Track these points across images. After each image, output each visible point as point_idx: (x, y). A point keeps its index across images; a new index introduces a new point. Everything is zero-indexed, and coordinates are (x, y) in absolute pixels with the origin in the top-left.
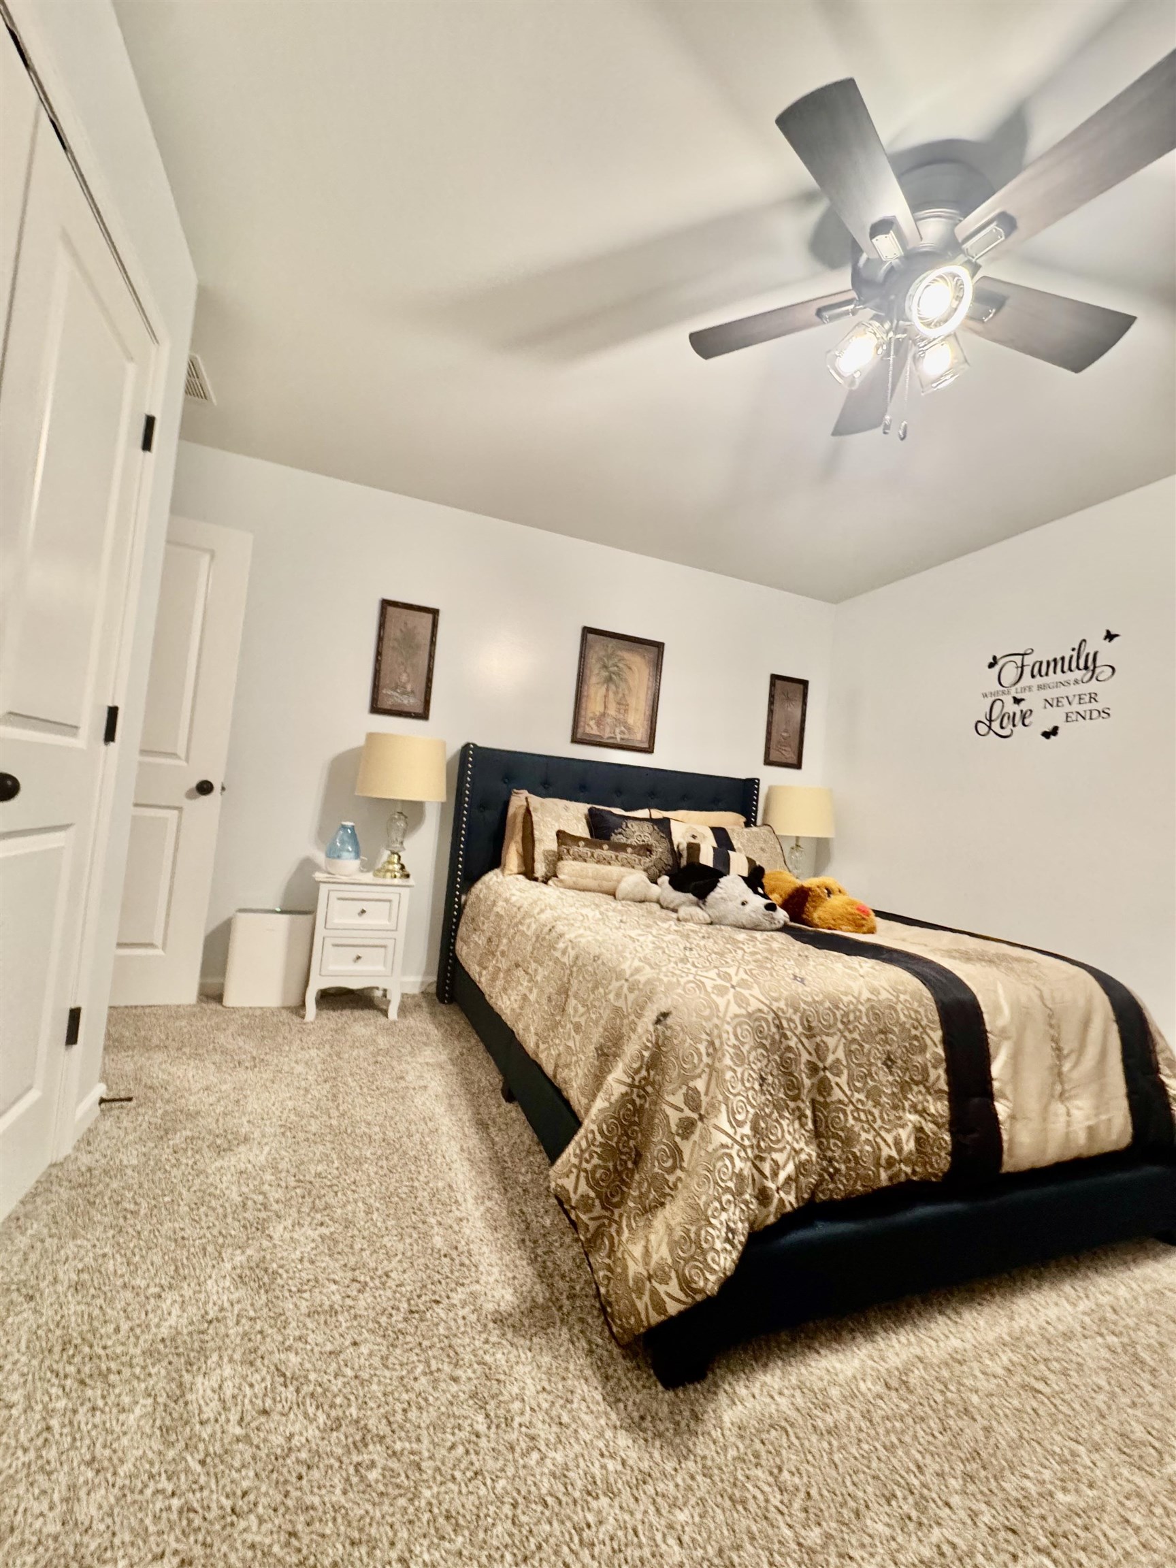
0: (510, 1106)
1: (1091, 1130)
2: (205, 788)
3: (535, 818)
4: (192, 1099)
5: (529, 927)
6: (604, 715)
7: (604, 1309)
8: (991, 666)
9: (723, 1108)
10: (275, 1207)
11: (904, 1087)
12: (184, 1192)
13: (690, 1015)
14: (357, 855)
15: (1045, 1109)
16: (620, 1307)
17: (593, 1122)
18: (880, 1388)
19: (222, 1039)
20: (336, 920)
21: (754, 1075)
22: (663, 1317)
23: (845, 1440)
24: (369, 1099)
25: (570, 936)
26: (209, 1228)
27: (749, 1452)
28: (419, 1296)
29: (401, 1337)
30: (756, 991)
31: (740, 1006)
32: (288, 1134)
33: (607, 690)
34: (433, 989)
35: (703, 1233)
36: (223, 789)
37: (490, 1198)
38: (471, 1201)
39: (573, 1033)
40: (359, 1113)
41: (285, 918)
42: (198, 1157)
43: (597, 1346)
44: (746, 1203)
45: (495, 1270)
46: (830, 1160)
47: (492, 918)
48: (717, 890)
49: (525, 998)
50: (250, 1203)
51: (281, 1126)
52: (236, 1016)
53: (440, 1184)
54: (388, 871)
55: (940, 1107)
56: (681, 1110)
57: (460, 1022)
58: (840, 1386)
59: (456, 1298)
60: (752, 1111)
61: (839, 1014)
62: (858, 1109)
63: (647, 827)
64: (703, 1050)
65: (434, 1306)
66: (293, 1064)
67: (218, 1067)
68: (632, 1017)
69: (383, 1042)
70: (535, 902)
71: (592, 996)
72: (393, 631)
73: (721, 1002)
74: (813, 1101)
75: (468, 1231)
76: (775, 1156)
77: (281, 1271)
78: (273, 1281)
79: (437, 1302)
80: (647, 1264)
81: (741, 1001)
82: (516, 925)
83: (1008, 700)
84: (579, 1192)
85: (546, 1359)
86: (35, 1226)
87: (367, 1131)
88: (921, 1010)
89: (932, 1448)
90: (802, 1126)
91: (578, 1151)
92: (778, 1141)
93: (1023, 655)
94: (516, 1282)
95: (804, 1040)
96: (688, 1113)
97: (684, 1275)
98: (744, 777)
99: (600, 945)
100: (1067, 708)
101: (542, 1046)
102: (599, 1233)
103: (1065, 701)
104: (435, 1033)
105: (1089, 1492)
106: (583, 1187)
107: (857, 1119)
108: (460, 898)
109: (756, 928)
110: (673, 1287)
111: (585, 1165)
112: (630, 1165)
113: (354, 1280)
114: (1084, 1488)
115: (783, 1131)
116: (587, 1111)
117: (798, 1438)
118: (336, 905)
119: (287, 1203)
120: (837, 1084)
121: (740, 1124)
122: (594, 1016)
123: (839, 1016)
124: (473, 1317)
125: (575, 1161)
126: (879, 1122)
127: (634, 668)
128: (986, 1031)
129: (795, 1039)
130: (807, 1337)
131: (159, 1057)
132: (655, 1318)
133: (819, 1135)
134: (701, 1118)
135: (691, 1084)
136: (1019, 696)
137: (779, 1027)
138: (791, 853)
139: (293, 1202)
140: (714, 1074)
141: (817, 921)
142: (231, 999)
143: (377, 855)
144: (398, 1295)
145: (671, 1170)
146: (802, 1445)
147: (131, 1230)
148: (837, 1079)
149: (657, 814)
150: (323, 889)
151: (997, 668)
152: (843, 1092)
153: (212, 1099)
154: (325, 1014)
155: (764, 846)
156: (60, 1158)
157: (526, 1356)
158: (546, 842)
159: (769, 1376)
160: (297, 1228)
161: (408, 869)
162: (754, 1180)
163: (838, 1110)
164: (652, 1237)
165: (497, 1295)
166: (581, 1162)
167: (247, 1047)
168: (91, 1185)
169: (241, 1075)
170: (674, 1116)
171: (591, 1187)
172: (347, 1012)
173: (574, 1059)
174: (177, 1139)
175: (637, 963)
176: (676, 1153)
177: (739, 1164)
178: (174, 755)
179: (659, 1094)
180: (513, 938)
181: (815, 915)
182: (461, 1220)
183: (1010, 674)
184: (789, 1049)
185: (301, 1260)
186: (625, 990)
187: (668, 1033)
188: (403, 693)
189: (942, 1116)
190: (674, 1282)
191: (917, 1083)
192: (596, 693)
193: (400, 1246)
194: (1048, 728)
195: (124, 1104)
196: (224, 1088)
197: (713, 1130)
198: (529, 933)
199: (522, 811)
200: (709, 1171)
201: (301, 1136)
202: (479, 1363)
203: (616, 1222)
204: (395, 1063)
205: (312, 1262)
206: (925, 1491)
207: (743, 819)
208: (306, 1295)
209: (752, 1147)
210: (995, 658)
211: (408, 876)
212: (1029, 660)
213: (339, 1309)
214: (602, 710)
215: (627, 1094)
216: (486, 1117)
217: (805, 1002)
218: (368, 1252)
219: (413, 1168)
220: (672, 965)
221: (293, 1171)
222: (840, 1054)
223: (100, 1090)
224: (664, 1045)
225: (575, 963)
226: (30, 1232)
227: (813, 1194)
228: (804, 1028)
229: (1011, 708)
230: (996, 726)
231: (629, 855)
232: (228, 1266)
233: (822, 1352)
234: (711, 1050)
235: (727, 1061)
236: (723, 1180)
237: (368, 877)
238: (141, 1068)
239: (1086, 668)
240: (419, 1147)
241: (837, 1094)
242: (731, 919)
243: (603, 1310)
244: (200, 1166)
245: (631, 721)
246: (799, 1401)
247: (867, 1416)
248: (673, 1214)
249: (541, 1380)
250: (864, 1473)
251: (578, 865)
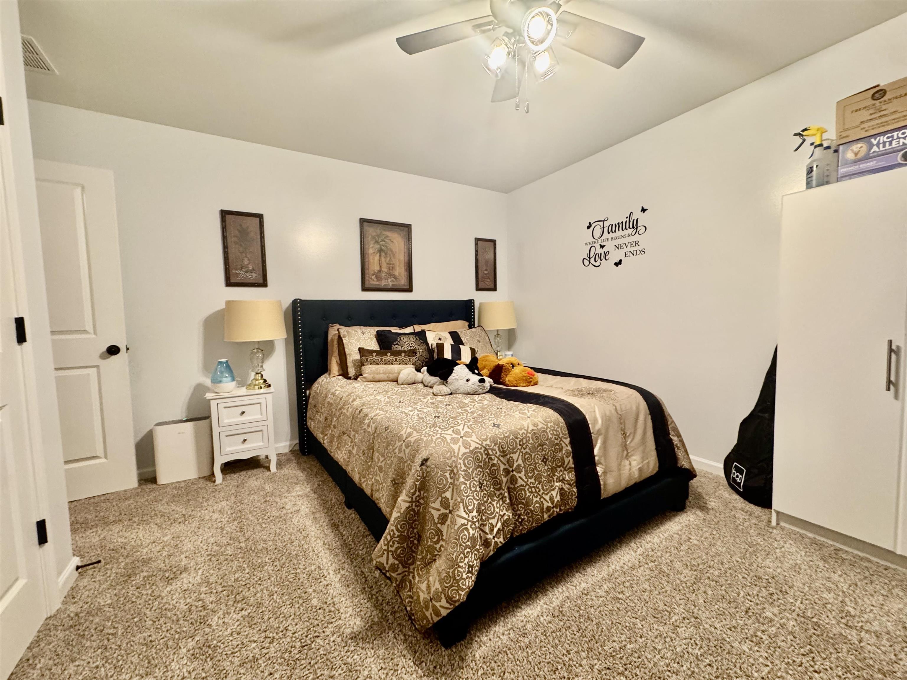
0: (349, 512)
1: (640, 470)
2: (113, 350)
3: (344, 342)
4: (145, 551)
5: (347, 410)
6: (380, 271)
7: (410, 616)
8: (589, 227)
9: (461, 505)
10: (211, 606)
11: (553, 470)
12: (148, 612)
13: (439, 458)
14: (233, 380)
15: (620, 465)
16: (419, 615)
17: (392, 525)
18: (549, 618)
19: (160, 507)
20: (226, 421)
21: (477, 484)
22: (440, 618)
23: (534, 649)
24: (264, 526)
25: (372, 415)
26: (167, 631)
27: (489, 668)
28: (307, 636)
29: (298, 662)
30: (474, 438)
31: (466, 448)
32: (213, 559)
33: (380, 256)
34: (297, 448)
35: (456, 572)
36: (128, 349)
37: (343, 569)
38: (332, 573)
39: (378, 472)
40: (257, 536)
41: (190, 425)
42: (154, 587)
43: (409, 636)
44: (478, 550)
45: (350, 609)
46: (519, 516)
47: (326, 405)
48: (453, 374)
49: (350, 452)
50: (193, 608)
51: (208, 555)
52: (168, 490)
53: (313, 568)
54: (255, 385)
55: (570, 476)
56: (439, 510)
57: (317, 466)
58: (532, 622)
59: (328, 631)
60: (476, 503)
61: (518, 441)
62: (531, 488)
63: (412, 338)
64: (448, 476)
65: (316, 639)
66: (211, 514)
67: (160, 526)
68: (409, 462)
69: (268, 488)
70: (350, 394)
71: (386, 451)
72: (232, 232)
73: (455, 447)
74: (509, 488)
75: (332, 591)
76: (491, 521)
77: (219, 644)
78: (215, 651)
79: (318, 636)
80: (429, 593)
81: (466, 445)
82: (340, 409)
83: (598, 246)
84: (390, 563)
85: (381, 652)
86: (43, 660)
87: (264, 545)
88: (559, 430)
89: (574, 640)
90: (504, 502)
91: (386, 542)
92: (492, 513)
93: (604, 221)
94: (362, 613)
95: (502, 459)
96: (443, 511)
97: (448, 595)
98: (465, 299)
99: (389, 419)
100: (626, 250)
101: (363, 480)
102: (403, 580)
103: (624, 246)
104: (301, 475)
105: (641, 640)
106: (391, 560)
107: (531, 492)
108: (305, 393)
109: (475, 393)
110: (444, 603)
111: (390, 549)
112: (416, 542)
113: (266, 638)
114: (638, 638)
115: (494, 508)
116: (391, 515)
117: (512, 654)
118: (224, 412)
119: (218, 602)
120: (520, 477)
121: (471, 511)
122: (389, 462)
123: (518, 442)
124: (339, 640)
125: (385, 548)
126: (542, 491)
127: (394, 241)
128: (591, 433)
129: (496, 459)
130: (515, 601)
131: (116, 528)
132: (436, 619)
133: (513, 505)
134: (450, 512)
135: (443, 495)
136: (603, 244)
137: (488, 454)
138: (495, 338)
139: (222, 601)
140: (455, 487)
141: (507, 382)
142: (162, 479)
143: (247, 375)
144: (294, 639)
145: (437, 542)
146: (514, 657)
147: (113, 646)
148: (520, 475)
149: (418, 328)
150: (213, 404)
151: (592, 228)
152: (523, 480)
153: (159, 548)
154: (228, 477)
155: (479, 339)
156: (53, 612)
157: (370, 653)
158: (353, 355)
159: (497, 627)
160: (226, 616)
161: (269, 381)
162: (481, 537)
163: (521, 490)
164: (431, 579)
165: (352, 623)
166: (388, 548)
167: (178, 508)
168: (80, 624)
169: (177, 528)
170: (436, 514)
171: (396, 559)
172: (243, 473)
173: (381, 486)
174: (138, 580)
175: (409, 430)
176: (439, 533)
177: (472, 532)
178: (85, 332)
179: (427, 504)
180: (340, 417)
181: (507, 379)
182: (327, 586)
183: (598, 232)
184: (493, 465)
185: (231, 634)
186: (404, 447)
187: (428, 470)
188: (246, 272)
189: (572, 480)
190: (444, 600)
191: (559, 467)
192: (374, 259)
193: (292, 610)
194: (617, 261)
195: (96, 565)
196: (166, 539)
197: (456, 517)
198: (348, 414)
199: (336, 337)
200: (456, 539)
201: (222, 558)
202: (345, 664)
203: (412, 572)
204: (278, 500)
205: (239, 634)
206: (571, 662)
207: (467, 324)
208: (238, 654)
209: (478, 520)
210: (590, 223)
211: (269, 386)
212: (607, 224)
213: (259, 657)
214: (378, 269)
215: (409, 507)
216: (337, 521)
217: (500, 438)
218: (272, 619)
219: (296, 562)
220: (428, 429)
221: (220, 581)
222: (520, 462)
223: (76, 561)
224: (426, 476)
225: (375, 432)
226: (39, 666)
227: (512, 534)
228: (500, 452)
229: (599, 251)
230: (592, 260)
231: (402, 357)
232: (184, 650)
233: (523, 607)
234: (452, 475)
235: (462, 480)
236: (464, 543)
237: (243, 391)
238: (104, 538)
239: (633, 227)
240: (298, 548)
241: (520, 482)
242: (461, 390)
243: (410, 618)
244: (156, 593)
245: (397, 273)
246: (512, 636)
247: (544, 634)
248: (441, 564)
249: (380, 663)
250: (543, 662)
251: (373, 367)
